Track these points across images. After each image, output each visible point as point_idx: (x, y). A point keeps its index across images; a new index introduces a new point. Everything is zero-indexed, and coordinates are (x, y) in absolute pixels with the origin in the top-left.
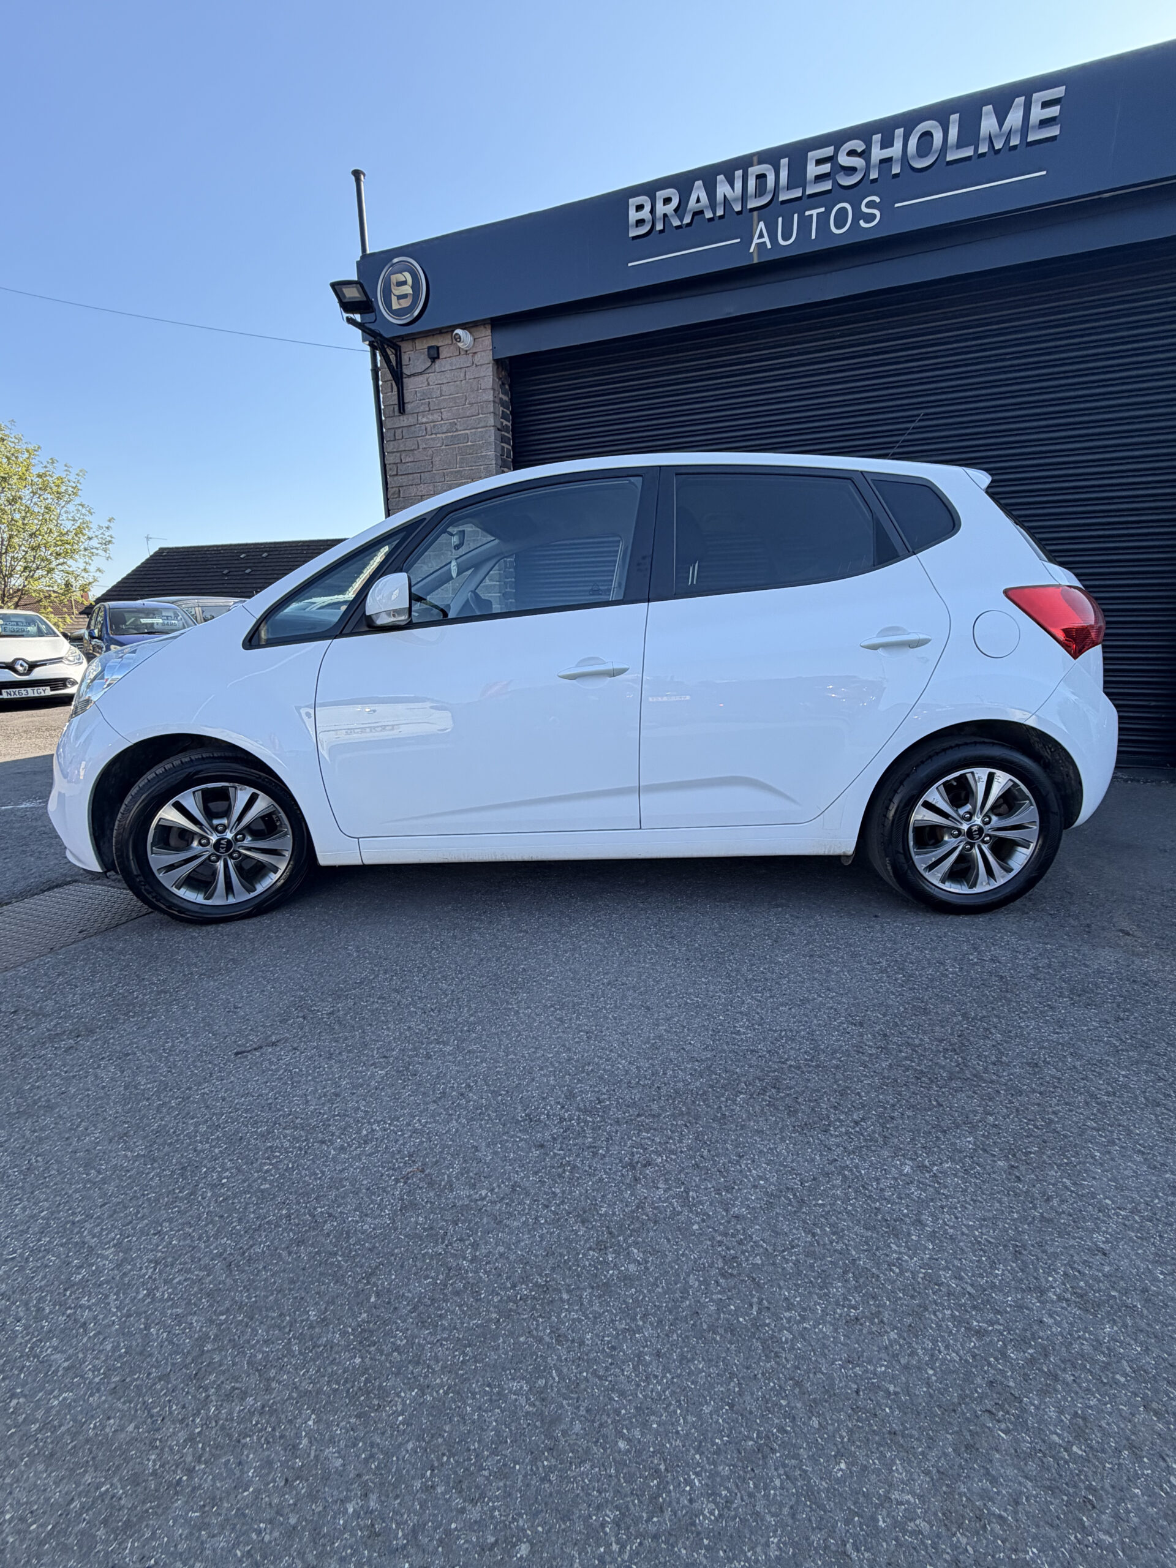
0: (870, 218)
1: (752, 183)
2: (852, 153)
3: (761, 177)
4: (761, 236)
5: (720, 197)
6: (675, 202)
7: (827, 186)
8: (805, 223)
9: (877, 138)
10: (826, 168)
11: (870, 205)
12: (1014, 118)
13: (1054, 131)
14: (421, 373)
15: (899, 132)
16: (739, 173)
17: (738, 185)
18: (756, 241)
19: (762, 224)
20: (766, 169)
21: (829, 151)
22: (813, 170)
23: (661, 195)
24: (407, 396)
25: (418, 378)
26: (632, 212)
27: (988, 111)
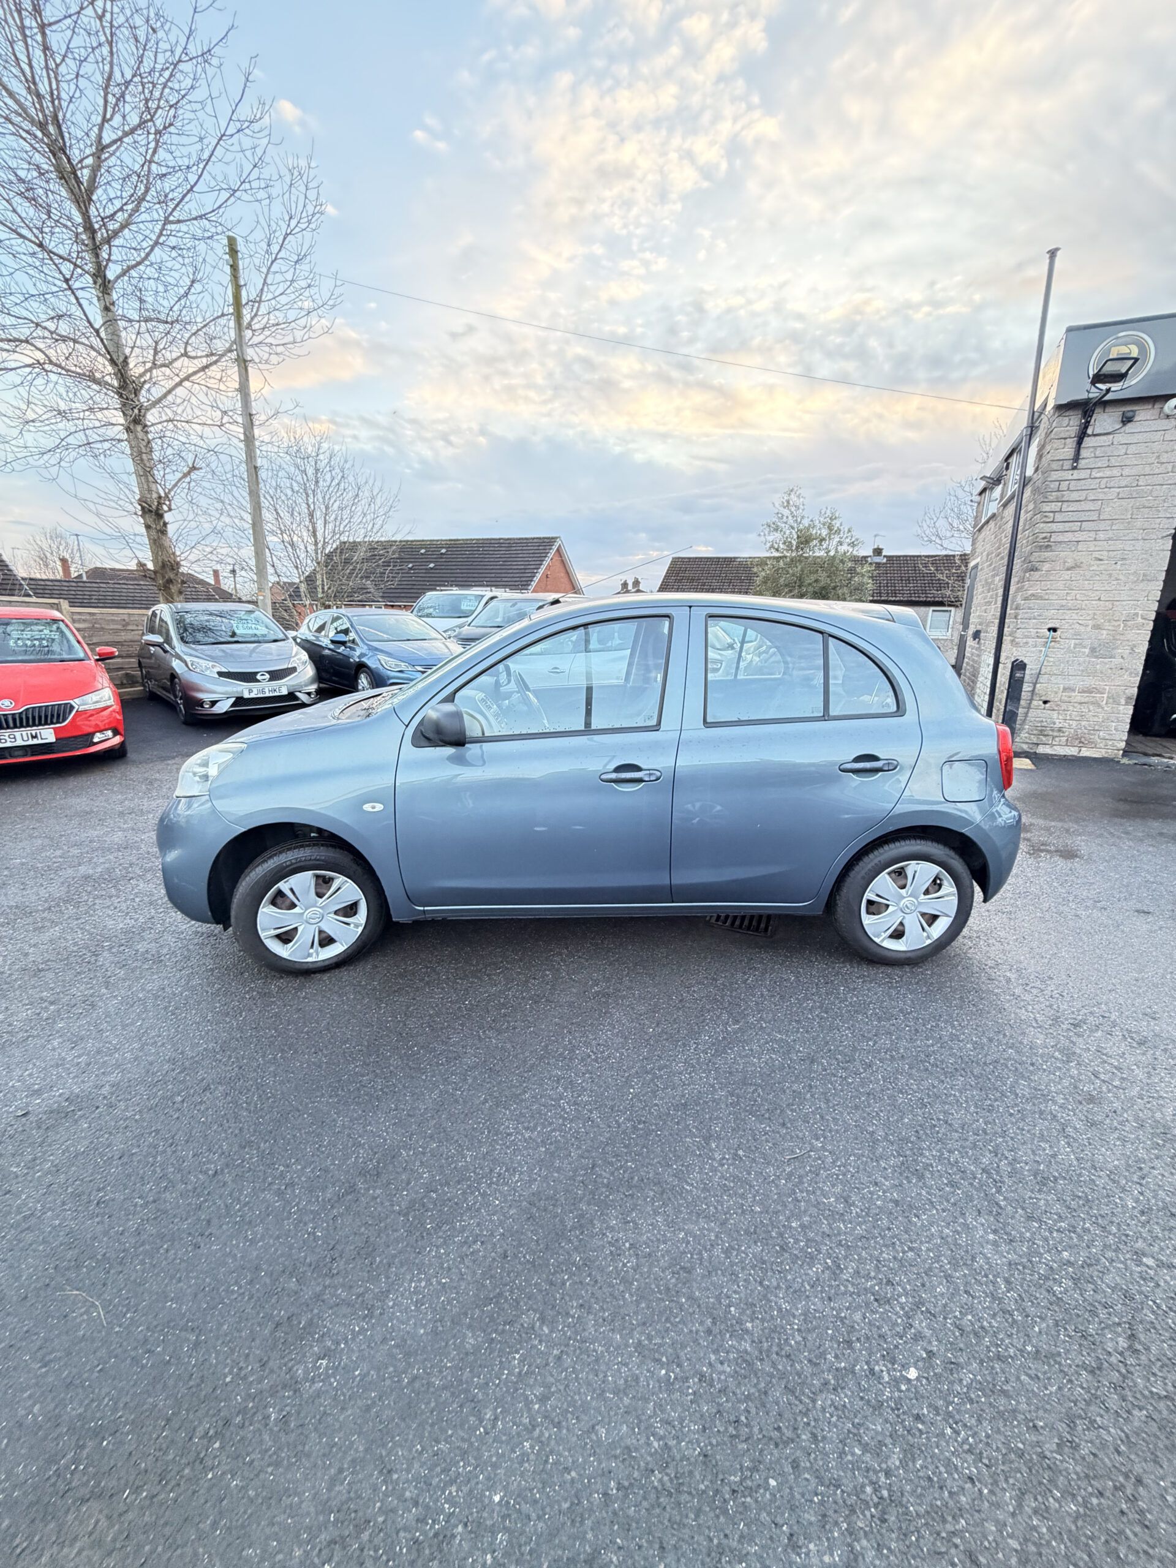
14: (1106, 434)
24: (1084, 453)
25: (1104, 438)
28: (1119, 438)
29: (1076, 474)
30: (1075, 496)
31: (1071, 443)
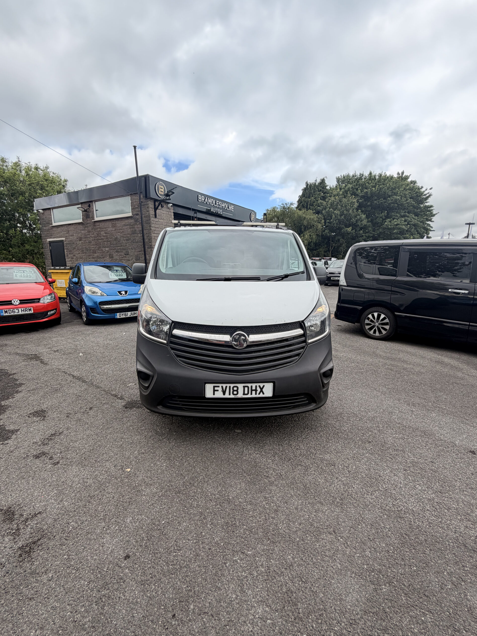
6: (204, 199)
7: (218, 206)
11: (221, 211)
12: (231, 207)
13: (233, 211)
15: (223, 203)
17: (210, 201)
18: (212, 210)
20: (213, 200)
21: (218, 202)
24: (157, 214)
25: (159, 210)
26: (199, 197)
27: (229, 205)
28: (162, 211)
29: (156, 220)
30: (157, 226)
31: (153, 209)
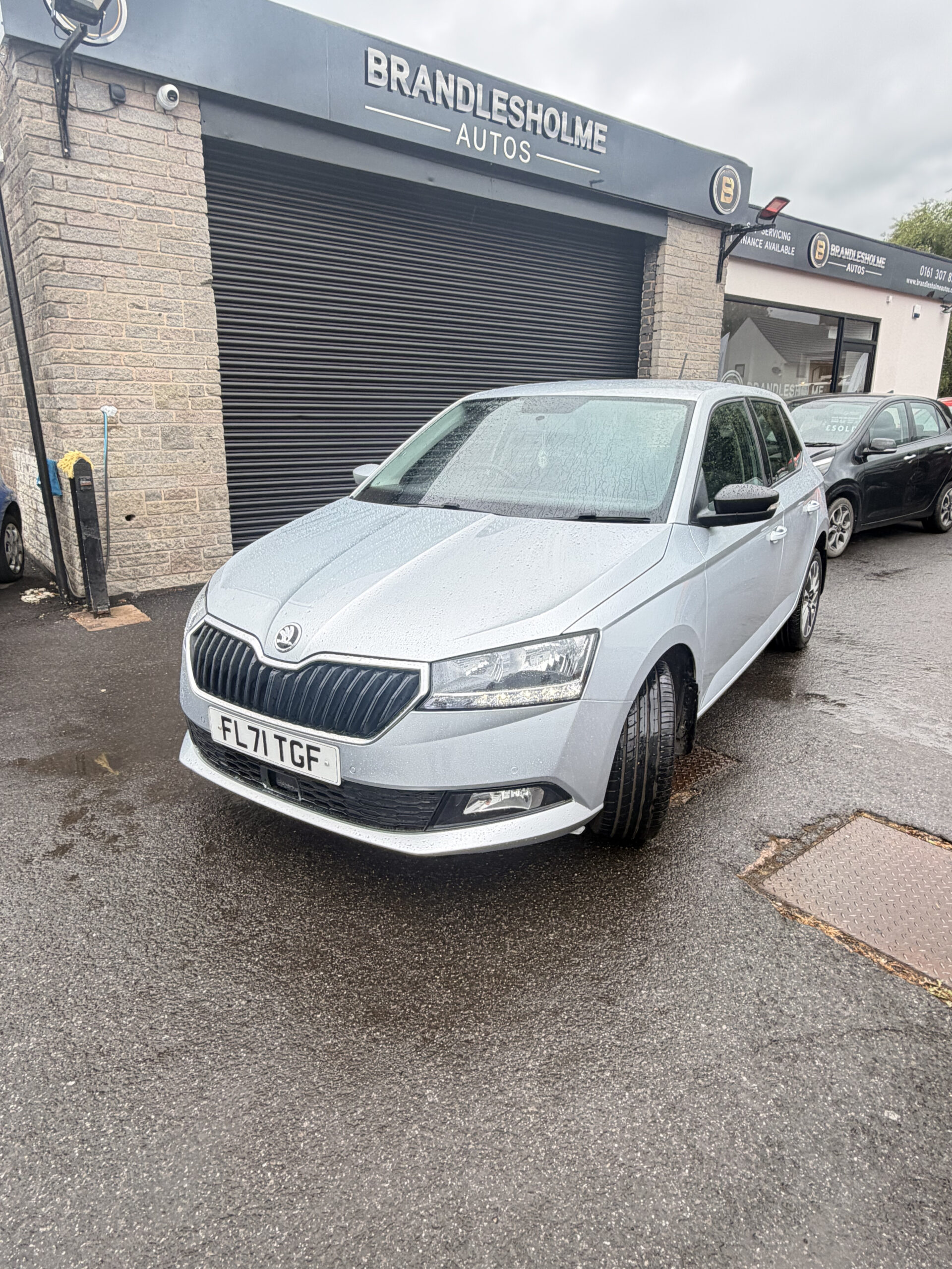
0: (525, 157)
1: (460, 91)
2: (517, 105)
3: (466, 90)
4: (464, 135)
5: (439, 90)
6: (406, 72)
7: (503, 120)
8: (490, 139)
9: (530, 103)
10: (504, 107)
11: (525, 146)
12: (589, 130)
13: (603, 150)
14: (95, 113)
15: (540, 106)
16: (451, 77)
17: (452, 86)
18: (460, 137)
19: (464, 126)
20: (469, 84)
21: (505, 95)
22: (497, 105)
23: (396, 60)
25: (95, 119)
26: (371, 61)
27: (578, 119)
28: (114, 125)
